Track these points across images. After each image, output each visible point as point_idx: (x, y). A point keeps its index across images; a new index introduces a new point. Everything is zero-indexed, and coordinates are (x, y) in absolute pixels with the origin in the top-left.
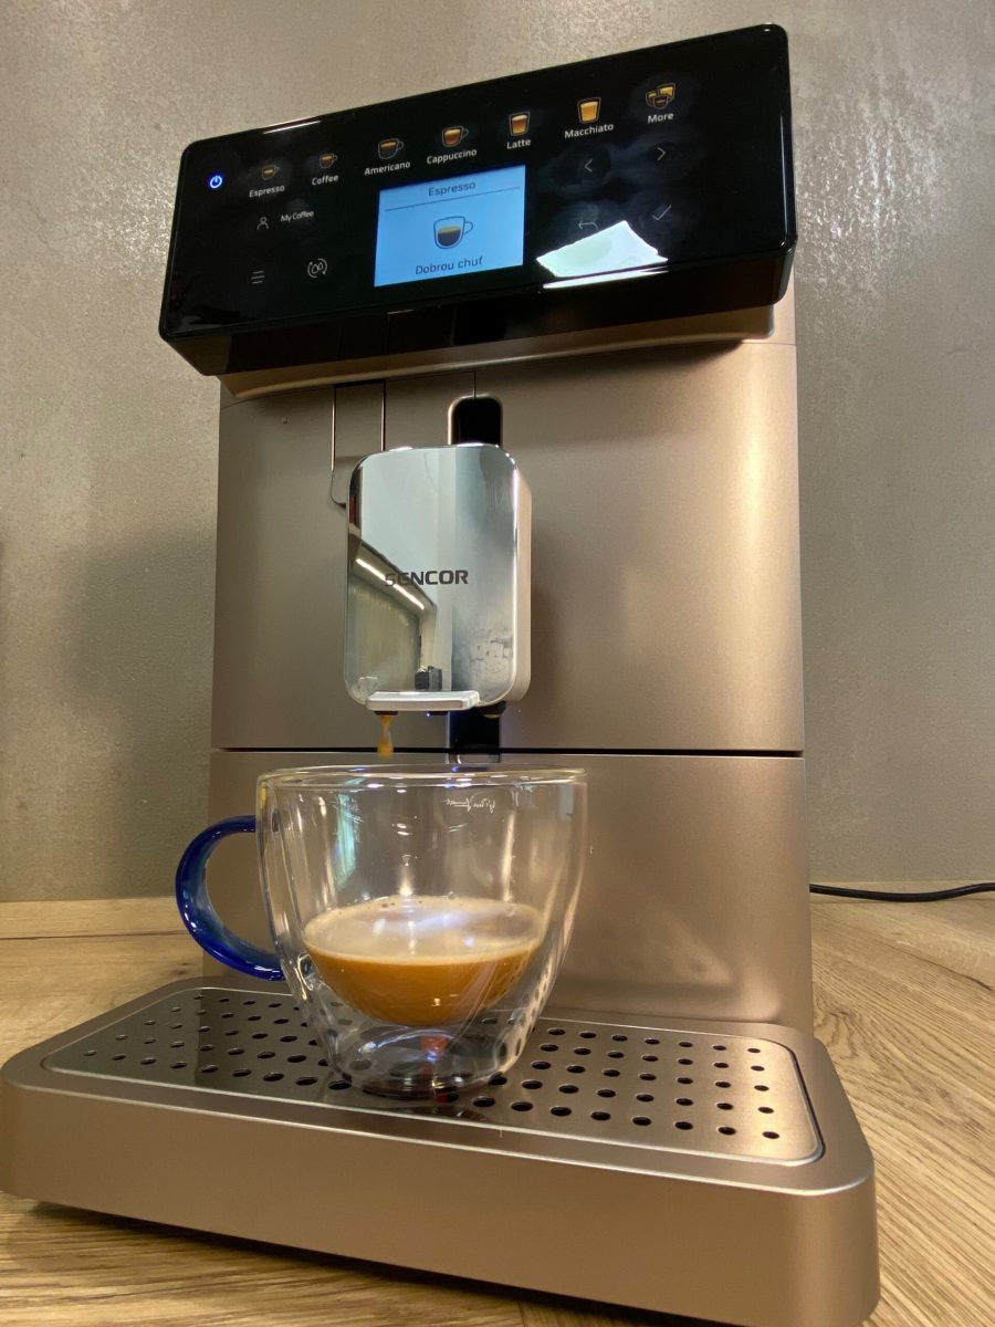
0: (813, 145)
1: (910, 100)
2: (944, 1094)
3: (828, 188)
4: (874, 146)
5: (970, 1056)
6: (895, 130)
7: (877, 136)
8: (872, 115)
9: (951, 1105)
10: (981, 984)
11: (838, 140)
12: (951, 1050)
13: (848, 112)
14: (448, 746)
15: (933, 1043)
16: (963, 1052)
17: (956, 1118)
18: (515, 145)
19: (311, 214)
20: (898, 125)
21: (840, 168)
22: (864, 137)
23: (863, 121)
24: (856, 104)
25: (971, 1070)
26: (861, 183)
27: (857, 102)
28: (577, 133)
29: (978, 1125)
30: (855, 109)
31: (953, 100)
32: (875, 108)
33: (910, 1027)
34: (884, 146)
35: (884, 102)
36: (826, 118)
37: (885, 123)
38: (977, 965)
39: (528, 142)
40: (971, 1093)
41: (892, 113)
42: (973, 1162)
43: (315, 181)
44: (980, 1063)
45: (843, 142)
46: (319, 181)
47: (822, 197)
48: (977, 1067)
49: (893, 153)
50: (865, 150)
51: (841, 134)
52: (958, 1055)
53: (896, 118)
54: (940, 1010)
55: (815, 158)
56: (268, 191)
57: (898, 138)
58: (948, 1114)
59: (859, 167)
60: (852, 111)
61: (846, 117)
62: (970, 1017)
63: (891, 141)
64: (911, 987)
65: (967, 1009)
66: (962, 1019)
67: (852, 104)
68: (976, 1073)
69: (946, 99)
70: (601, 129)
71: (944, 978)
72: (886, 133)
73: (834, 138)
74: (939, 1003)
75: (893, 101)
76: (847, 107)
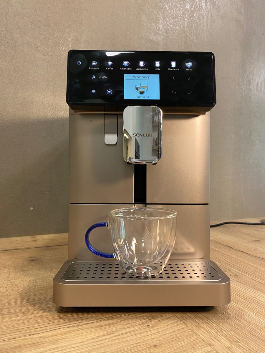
0: (190, 15)
1: (215, 5)
2: (229, 270)
3: (193, 28)
4: (205, 17)
5: (232, 263)
6: (211, 12)
7: (206, 14)
8: (205, 7)
9: (231, 272)
10: (230, 247)
11: (197, 13)
12: (228, 262)
13: (199, 6)
14: (134, 203)
15: (224, 261)
16: (230, 262)
17: (233, 274)
18: (157, 69)
19: (107, 77)
20: (212, 12)
21: (197, 22)
22: (203, 14)
23: (203, 9)
24: (201, 4)
25: (232, 265)
26: (202, 27)
27: (202, 3)
28: (171, 70)
29: (237, 275)
30: (201, 5)
31: (226, 6)
32: (206, 5)
33: (219, 258)
34: (208, 17)
35: (208, 4)
36: (194, 6)
37: (208, 10)
38: (228, 243)
39: (160, 69)
40: (234, 270)
41: (210, 7)
42: (238, 281)
43: (107, 68)
44: (234, 264)
45: (198, 14)
46: (108, 69)
47: (192, 30)
48: (234, 265)
49: (210, 19)
50: (203, 18)
51: (197, 12)
52: (229, 262)
53: (211, 9)
54: (224, 254)
55: (190, 18)
56: (94, 68)
57: (211, 15)
58: (231, 274)
59: (201, 22)
60: (200, 5)
61: (199, 7)
62: (230, 255)
63: (210, 16)
64: (216, 249)
65: (228, 253)
66: (228, 255)
67: (201, 3)
68: (234, 266)
69: (224, 5)
70: (176, 70)
71: (222, 246)
72: (209, 14)
73: (195, 13)
74: (223, 252)
75: (211, 4)
76: (199, 4)
